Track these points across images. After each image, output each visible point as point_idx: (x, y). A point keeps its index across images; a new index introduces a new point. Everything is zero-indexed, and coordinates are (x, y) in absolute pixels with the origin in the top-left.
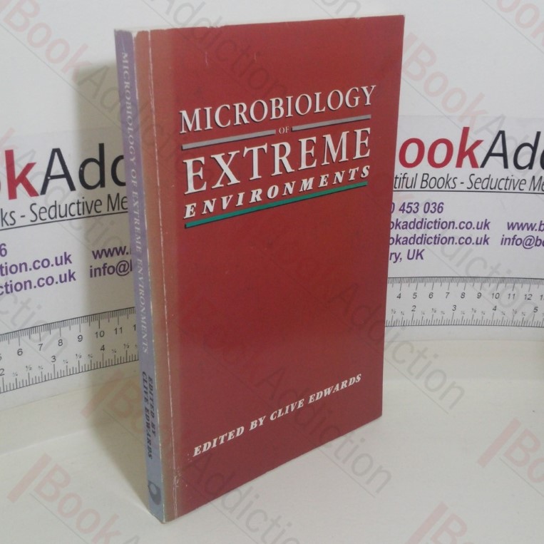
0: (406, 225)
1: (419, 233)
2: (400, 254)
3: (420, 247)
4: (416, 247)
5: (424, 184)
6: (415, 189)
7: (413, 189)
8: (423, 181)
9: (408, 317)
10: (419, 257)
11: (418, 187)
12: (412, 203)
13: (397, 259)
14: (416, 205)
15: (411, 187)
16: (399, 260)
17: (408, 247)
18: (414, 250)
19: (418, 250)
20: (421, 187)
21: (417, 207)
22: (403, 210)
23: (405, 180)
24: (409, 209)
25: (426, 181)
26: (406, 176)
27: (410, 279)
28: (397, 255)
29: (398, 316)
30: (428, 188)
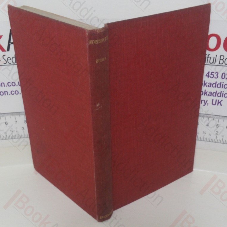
0: (211, 85)
1: (219, 90)
2: (207, 101)
3: (220, 99)
4: (217, 98)
5: (221, 62)
6: (216, 64)
7: (214, 64)
8: (220, 60)
9: (213, 137)
10: (219, 104)
11: (217, 63)
12: (214, 72)
13: (205, 104)
14: (217, 74)
15: (213, 63)
16: (206, 104)
17: (212, 97)
18: (216, 100)
19: (219, 100)
20: (219, 63)
21: (217, 75)
22: (208, 76)
23: (209, 58)
24: (212, 76)
25: (222, 60)
26: (209, 56)
27: (214, 116)
28: (206, 101)
29: (207, 136)
30: (224, 64)
